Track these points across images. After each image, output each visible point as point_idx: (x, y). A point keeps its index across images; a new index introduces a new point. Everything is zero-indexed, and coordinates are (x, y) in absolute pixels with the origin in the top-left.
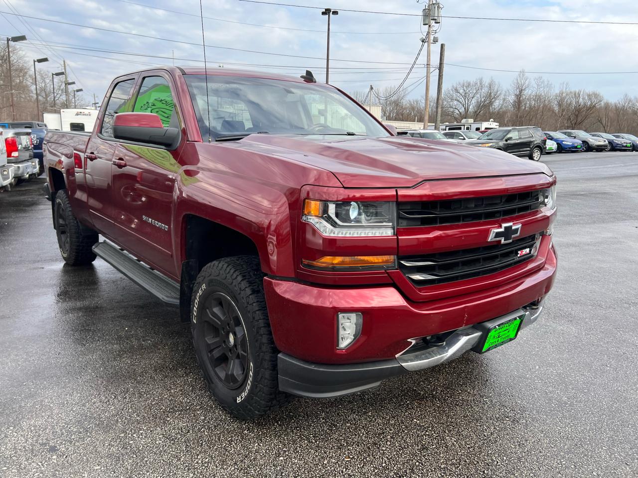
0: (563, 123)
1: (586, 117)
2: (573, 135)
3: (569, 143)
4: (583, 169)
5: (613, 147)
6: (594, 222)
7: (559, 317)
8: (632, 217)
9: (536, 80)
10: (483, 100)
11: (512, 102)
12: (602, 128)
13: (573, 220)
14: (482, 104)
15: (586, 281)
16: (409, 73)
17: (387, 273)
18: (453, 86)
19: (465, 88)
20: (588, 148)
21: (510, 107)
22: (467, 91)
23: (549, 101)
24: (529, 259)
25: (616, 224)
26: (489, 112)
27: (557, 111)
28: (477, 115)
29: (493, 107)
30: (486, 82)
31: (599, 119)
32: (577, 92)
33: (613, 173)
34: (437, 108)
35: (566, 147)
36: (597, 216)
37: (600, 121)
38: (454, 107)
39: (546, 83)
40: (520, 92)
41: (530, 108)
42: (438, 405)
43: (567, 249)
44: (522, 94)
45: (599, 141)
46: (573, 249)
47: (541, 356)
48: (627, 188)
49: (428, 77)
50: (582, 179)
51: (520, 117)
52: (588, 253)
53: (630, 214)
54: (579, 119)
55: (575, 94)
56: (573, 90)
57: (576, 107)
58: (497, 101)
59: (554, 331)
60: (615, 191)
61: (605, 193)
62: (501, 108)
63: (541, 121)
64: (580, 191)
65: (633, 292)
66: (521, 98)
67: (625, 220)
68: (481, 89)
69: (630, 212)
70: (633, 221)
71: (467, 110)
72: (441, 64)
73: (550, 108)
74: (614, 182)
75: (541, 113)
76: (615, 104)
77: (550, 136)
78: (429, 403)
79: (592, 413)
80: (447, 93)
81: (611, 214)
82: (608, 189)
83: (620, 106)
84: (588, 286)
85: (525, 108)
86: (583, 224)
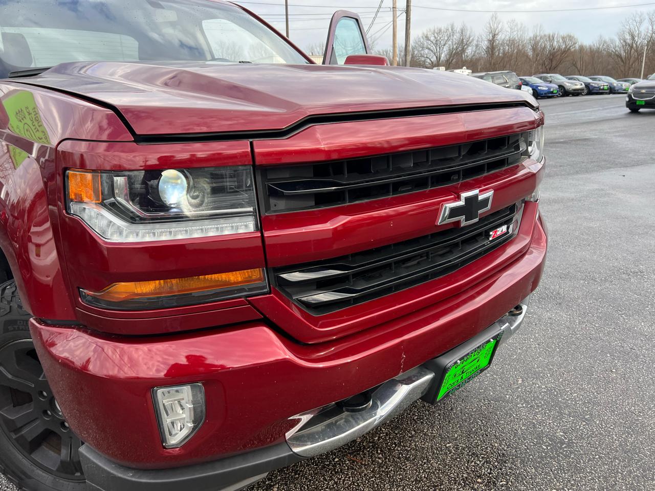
0: (538, 68)
1: (560, 62)
2: (548, 80)
3: (544, 89)
4: (560, 115)
5: (590, 91)
6: (577, 173)
7: (544, 299)
8: (617, 164)
9: (509, 24)
10: (455, 47)
11: (485, 48)
12: (577, 72)
13: (553, 171)
14: (454, 52)
15: (573, 246)
16: (374, 18)
17: (250, 303)
18: (423, 33)
19: (436, 34)
20: (565, 92)
21: (483, 53)
22: (439, 38)
23: (523, 46)
24: (506, 241)
25: (601, 173)
26: (462, 60)
27: (531, 56)
28: (449, 64)
29: (466, 54)
30: (458, 27)
31: (574, 63)
32: (551, 35)
33: (593, 117)
34: (406, 55)
35: (542, 93)
36: (579, 166)
37: (575, 65)
38: (425, 56)
39: (519, 26)
40: (492, 36)
41: (504, 53)
42: (380, 461)
43: (549, 206)
44: (495, 39)
45: (576, 85)
46: (556, 206)
47: (524, 362)
48: (609, 133)
49: (394, 21)
50: (560, 125)
51: (494, 64)
52: (573, 210)
53: (614, 161)
54: (554, 64)
55: (549, 37)
56: (547, 33)
57: (551, 51)
58: (470, 48)
59: (540, 320)
60: (596, 137)
61: (585, 140)
62: (474, 55)
63: (515, 67)
64: (558, 138)
65: (630, 258)
66: (495, 44)
67: (610, 168)
68: (453, 35)
69: (615, 158)
70: (619, 169)
71: (438, 58)
72: (408, 6)
73: (524, 52)
74: (594, 127)
75: (515, 60)
76: (590, 46)
77: (525, 81)
78: (366, 461)
79: (600, 457)
80: (417, 41)
81: (594, 162)
82: (588, 135)
83: (595, 48)
84: (576, 253)
85: (499, 54)
86: (564, 175)
